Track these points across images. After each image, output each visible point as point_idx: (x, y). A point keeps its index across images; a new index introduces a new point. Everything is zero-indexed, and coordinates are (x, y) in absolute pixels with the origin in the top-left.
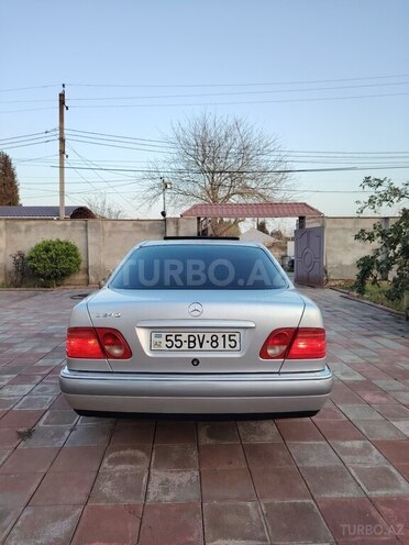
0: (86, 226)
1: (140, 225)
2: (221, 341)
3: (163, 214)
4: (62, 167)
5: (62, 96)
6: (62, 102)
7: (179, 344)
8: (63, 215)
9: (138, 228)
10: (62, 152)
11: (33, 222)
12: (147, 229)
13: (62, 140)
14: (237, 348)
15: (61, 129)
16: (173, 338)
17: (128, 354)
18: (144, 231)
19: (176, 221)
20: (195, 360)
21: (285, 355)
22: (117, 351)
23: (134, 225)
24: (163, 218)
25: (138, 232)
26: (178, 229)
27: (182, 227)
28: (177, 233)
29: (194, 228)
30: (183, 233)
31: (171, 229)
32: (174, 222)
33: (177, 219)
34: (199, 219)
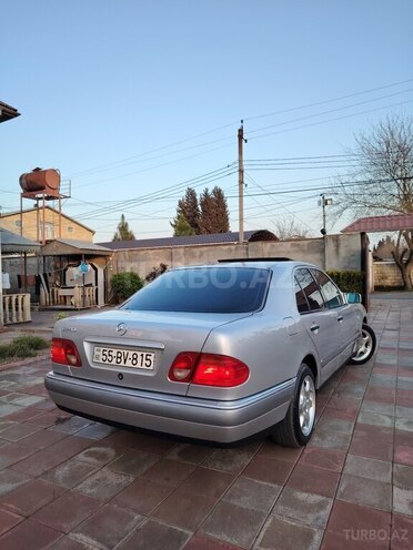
0: (247, 249)
1: (298, 245)
2: (139, 359)
3: (323, 232)
4: (241, 196)
5: (241, 131)
6: (241, 137)
7: (110, 358)
8: (242, 239)
9: (296, 248)
10: (241, 182)
11: (205, 248)
12: (306, 248)
13: (241, 171)
14: (151, 368)
15: (240, 161)
16: (106, 353)
17: (79, 364)
18: (303, 251)
19: (336, 238)
20: (120, 374)
21: (190, 379)
22: (74, 360)
23: (293, 245)
24: (322, 236)
25: (296, 252)
26: (338, 246)
27: (343, 244)
28: (337, 251)
29: (356, 244)
30: (342, 251)
31: (330, 247)
32: (333, 239)
33: (338, 236)
34: (363, 234)
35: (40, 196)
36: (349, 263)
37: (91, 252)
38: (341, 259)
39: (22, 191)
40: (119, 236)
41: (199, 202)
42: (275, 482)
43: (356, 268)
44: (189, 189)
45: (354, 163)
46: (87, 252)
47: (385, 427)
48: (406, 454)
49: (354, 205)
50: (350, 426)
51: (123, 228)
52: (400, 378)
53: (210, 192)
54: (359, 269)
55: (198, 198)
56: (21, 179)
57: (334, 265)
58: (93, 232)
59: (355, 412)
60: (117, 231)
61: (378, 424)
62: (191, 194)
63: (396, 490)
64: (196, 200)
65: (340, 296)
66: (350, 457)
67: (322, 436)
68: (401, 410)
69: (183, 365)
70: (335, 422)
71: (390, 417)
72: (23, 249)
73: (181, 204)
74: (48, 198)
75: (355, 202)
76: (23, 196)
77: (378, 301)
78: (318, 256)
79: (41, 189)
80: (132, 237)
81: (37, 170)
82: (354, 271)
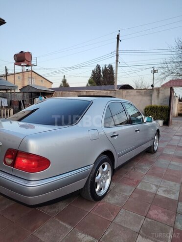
0: (115, 93)
1: (140, 92)
3: (152, 86)
4: (117, 67)
5: (118, 36)
6: (118, 38)
8: (116, 89)
9: (138, 94)
10: (117, 61)
12: (143, 93)
13: (117, 56)
15: (117, 50)
18: (141, 95)
19: (158, 89)
21: (13, 165)
23: (137, 92)
24: (151, 88)
25: (139, 95)
26: (158, 93)
27: (161, 92)
28: (158, 95)
29: (168, 93)
30: (161, 96)
31: (155, 94)
32: (157, 90)
33: (159, 88)
34: (171, 88)
35: (23, 64)
36: (164, 102)
37: (44, 92)
38: (159, 100)
39: (15, 62)
40: (62, 85)
41: (102, 71)
42: (70, 224)
43: (166, 104)
44: (98, 65)
45: (173, 53)
46: (42, 91)
47: (151, 192)
48: (156, 212)
49: (172, 74)
50: (131, 190)
51: (64, 81)
52: (172, 163)
53: (107, 66)
54: (168, 105)
55: (101, 69)
56: (14, 56)
57: (156, 102)
58: (52, 83)
59: (138, 181)
60: (62, 83)
61: (148, 190)
62: (98, 67)
63: (140, 238)
64: (100, 70)
65: (142, 118)
66: (123, 211)
67: (113, 195)
68: (164, 182)
69: (10, 156)
70: (123, 187)
71: (156, 186)
72: (10, 88)
73: (93, 72)
74: (26, 66)
75: (172, 73)
76: (15, 64)
77: (176, 121)
78: (149, 98)
79: (23, 61)
80: (68, 86)
81: (22, 52)
82: (165, 106)
